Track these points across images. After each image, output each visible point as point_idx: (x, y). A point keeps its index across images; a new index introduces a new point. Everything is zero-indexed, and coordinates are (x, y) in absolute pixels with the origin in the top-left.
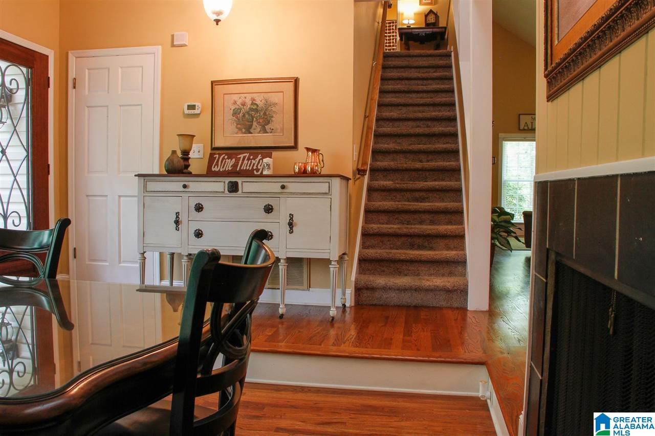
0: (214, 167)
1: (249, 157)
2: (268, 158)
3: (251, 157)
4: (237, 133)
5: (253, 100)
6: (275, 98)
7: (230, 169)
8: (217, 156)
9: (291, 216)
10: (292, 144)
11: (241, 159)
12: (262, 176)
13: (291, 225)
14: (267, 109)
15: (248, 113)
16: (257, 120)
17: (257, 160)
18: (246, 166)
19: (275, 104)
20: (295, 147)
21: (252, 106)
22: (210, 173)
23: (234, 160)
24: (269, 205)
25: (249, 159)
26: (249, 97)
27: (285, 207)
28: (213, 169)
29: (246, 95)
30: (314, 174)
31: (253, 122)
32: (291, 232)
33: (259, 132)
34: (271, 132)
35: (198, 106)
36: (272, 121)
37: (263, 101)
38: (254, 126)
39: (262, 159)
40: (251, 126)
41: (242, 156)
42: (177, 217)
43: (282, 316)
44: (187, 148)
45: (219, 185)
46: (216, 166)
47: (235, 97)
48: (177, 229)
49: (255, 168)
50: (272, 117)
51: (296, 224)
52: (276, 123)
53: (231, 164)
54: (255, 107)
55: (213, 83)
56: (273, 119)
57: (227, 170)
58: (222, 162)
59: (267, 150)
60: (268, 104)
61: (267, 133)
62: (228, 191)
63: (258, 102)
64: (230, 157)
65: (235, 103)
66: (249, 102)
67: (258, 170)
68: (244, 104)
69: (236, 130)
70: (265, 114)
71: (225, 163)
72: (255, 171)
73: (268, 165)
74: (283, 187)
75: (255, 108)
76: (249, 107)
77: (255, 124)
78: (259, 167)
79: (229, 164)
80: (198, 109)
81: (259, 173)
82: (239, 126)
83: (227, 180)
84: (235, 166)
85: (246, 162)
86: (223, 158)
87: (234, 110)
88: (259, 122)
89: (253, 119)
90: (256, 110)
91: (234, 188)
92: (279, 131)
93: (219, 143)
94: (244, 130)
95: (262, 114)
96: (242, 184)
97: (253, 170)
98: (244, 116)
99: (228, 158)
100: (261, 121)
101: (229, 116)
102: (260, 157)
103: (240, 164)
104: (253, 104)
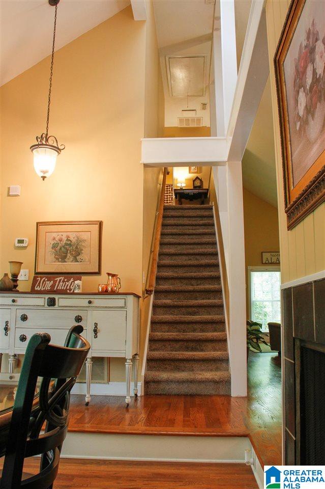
1: (64, 279)
2: (78, 281)
3: (66, 280)
4: (54, 262)
5: (68, 237)
6: (85, 236)
7: (49, 288)
8: (39, 278)
9: (96, 324)
10: (97, 271)
11: (58, 281)
12: (73, 294)
13: (95, 331)
14: (78, 244)
15: (64, 247)
16: (70, 252)
17: (70, 282)
18: (61, 286)
19: (84, 241)
20: (99, 273)
21: (67, 242)
22: (33, 291)
23: (52, 282)
24: (79, 316)
25: (63, 282)
26: (65, 235)
27: (91, 318)
28: (36, 289)
29: (61, 233)
30: (113, 293)
31: (67, 253)
32: (96, 337)
33: (72, 261)
34: (81, 262)
35: (26, 241)
36: (82, 253)
37: (75, 238)
38: (68, 257)
39: (74, 281)
40: (65, 257)
41: (58, 279)
42: (7, 325)
43: (87, 404)
44: (16, 272)
45: (41, 300)
46: (38, 287)
47: (54, 235)
48: (6, 334)
49: (68, 288)
50: (82, 250)
51: (99, 330)
52: (84, 256)
53: (50, 285)
54: (69, 242)
55: (37, 223)
56: (83, 251)
57: (46, 289)
58: (43, 283)
59: (78, 275)
60: (79, 241)
61: (78, 262)
62: (48, 305)
63: (72, 239)
64: (49, 280)
65: (54, 239)
66: (65, 239)
67: (70, 290)
68: (61, 240)
69: (54, 260)
70: (77, 248)
71: (45, 284)
72: (68, 290)
73: (79, 286)
74: (90, 302)
75: (69, 243)
76: (65, 242)
77: (69, 255)
78: (71, 287)
79: (48, 285)
80: (26, 243)
81: (71, 292)
82: (57, 256)
83: (47, 296)
84: (53, 286)
85: (61, 283)
86: (44, 281)
87: (53, 244)
88: (72, 254)
89: (67, 251)
90: (70, 245)
91: (52, 302)
92: (87, 260)
93: (40, 270)
94: (60, 260)
95: (74, 247)
96: (58, 300)
97: (66, 289)
98: (61, 249)
99: (48, 281)
101: (49, 248)
102: (72, 280)
103: (57, 285)
104: (67, 240)
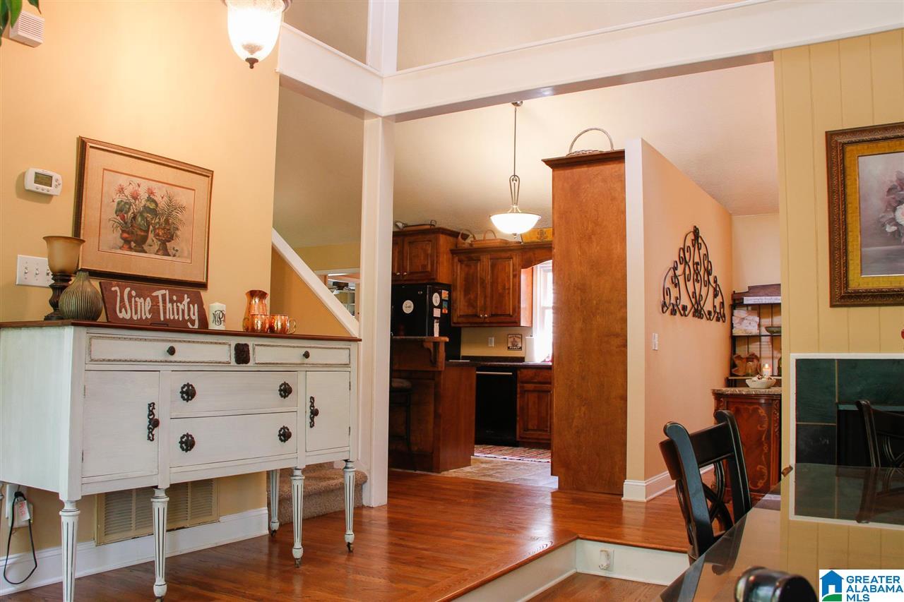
0: (121, 312)
1: (171, 295)
3: (175, 298)
4: (121, 248)
5: (151, 192)
6: (183, 198)
7: (149, 317)
9: (312, 400)
10: (204, 280)
11: (160, 300)
14: (170, 214)
15: (141, 213)
16: (155, 229)
17: (185, 303)
18: (171, 313)
19: (182, 208)
20: (206, 285)
21: (148, 204)
24: (286, 384)
25: (172, 301)
26: (145, 185)
28: (120, 315)
29: (138, 181)
31: (147, 231)
32: (312, 425)
33: (157, 251)
34: (174, 256)
35: (57, 180)
36: (177, 236)
37: (165, 198)
38: (149, 241)
40: (144, 239)
41: (157, 293)
42: (150, 412)
46: (123, 310)
47: (123, 180)
48: (151, 438)
49: (186, 317)
50: (178, 229)
51: (318, 412)
52: (181, 241)
53: (148, 308)
54: (152, 206)
55: (84, 141)
56: (179, 233)
58: (130, 302)
60: (173, 207)
61: (170, 256)
62: (236, 360)
63: (158, 198)
64: (141, 295)
65: (121, 190)
66: (144, 196)
67: (191, 321)
68: (135, 197)
69: (121, 242)
70: (167, 221)
71: (136, 305)
72: (189, 324)
74: (307, 355)
75: (152, 210)
76: (143, 202)
77: (151, 236)
79: (144, 308)
80: (56, 186)
82: (125, 235)
84: (155, 311)
85: (169, 305)
86: (130, 295)
87: (118, 204)
88: (158, 235)
89: (149, 228)
90: (154, 212)
92: (186, 254)
93: (87, 264)
94: (133, 244)
95: (162, 220)
97: (184, 320)
98: (134, 218)
99: (138, 295)
100: (161, 234)
101: (110, 213)
102: (188, 299)
103: (161, 308)
104: (150, 199)
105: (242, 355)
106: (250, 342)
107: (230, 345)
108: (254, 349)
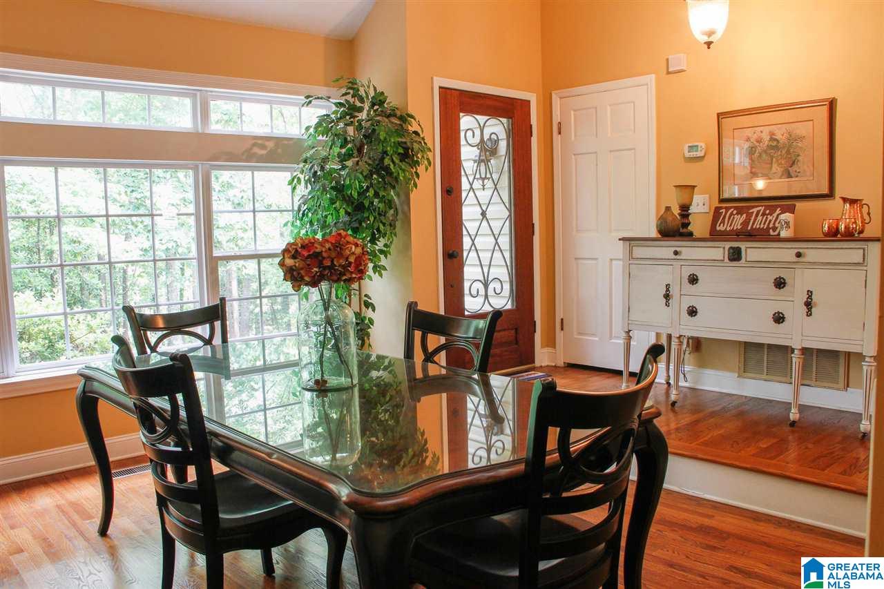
0: (719, 226)
1: (765, 210)
2: (787, 214)
3: (768, 212)
4: (751, 179)
5: (772, 134)
6: (801, 130)
7: (739, 227)
8: (724, 211)
9: (810, 293)
10: (825, 191)
11: (754, 215)
12: (778, 239)
13: (809, 304)
14: (790, 146)
15: (765, 152)
16: (777, 161)
17: (775, 215)
18: (759, 223)
19: (802, 138)
20: (830, 195)
21: (771, 143)
22: (715, 235)
23: (744, 215)
24: (780, 278)
25: (764, 214)
26: (766, 130)
27: (801, 281)
28: (718, 228)
29: (762, 128)
30: (845, 238)
31: (772, 163)
32: (809, 314)
33: (781, 176)
34: (797, 176)
35: (701, 147)
36: (798, 161)
37: (785, 135)
38: (774, 170)
39: (780, 214)
40: (769, 169)
41: (755, 210)
42: (668, 290)
43: (793, 424)
44: (686, 201)
45: (718, 251)
46: (722, 225)
47: (749, 132)
48: (667, 305)
49: (771, 225)
50: (798, 155)
51: (815, 305)
52: (803, 165)
53: (741, 221)
54: (774, 144)
55: (719, 115)
56: (800, 158)
57: (735, 228)
58: (729, 218)
59: (786, 202)
60: (793, 139)
61: (792, 177)
62: (729, 259)
63: (778, 137)
64: (740, 211)
65: (748, 139)
66: (766, 137)
67: (775, 229)
68: (759, 141)
69: (750, 176)
70: (788, 152)
71: (733, 220)
72: (771, 230)
73: (787, 223)
74: (799, 255)
75: (775, 146)
76: (766, 143)
77: (774, 165)
78: (777, 225)
79: (738, 222)
80: (701, 151)
81: (776, 233)
82: (753, 169)
83: (728, 245)
84: (746, 223)
85: (760, 218)
86: (732, 214)
87: (747, 149)
88: (781, 164)
89: (772, 160)
90: (777, 148)
92: (808, 174)
93: (726, 195)
94: (760, 175)
95: (784, 152)
97: (768, 228)
98: (760, 156)
99: (737, 214)
100: (783, 162)
102: (778, 211)
103: (752, 220)
104: (772, 139)
105: (735, 255)
106: (743, 245)
107: (724, 248)
108: (746, 250)
